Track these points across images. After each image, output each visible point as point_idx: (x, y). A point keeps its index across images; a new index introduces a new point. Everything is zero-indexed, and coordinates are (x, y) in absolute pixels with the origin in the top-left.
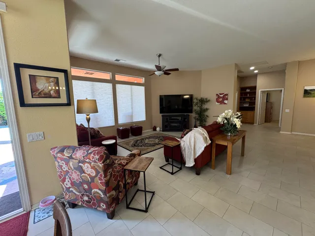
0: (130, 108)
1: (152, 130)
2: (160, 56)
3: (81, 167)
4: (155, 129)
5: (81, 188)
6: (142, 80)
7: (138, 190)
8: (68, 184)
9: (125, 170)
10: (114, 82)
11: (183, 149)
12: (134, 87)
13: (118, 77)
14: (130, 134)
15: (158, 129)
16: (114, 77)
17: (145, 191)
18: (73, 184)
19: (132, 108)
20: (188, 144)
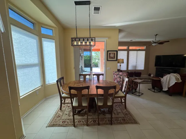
0: (135, 62)
1: (148, 75)
2: (156, 35)
3: (121, 77)
4: (150, 75)
5: (119, 83)
6: (144, 48)
7: (136, 92)
8: (116, 81)
9: (133, 81)
10: (128, 50)
11: (162, 82)
12: (139, 52)
13: (131, 48)
14: (134, 76)
15: (152, 75)
16: (128, 48)
17: (139, 92)
18: (117, 82)
19: (136, 63)
20: (165, 80)
